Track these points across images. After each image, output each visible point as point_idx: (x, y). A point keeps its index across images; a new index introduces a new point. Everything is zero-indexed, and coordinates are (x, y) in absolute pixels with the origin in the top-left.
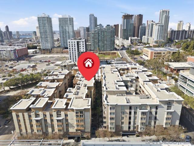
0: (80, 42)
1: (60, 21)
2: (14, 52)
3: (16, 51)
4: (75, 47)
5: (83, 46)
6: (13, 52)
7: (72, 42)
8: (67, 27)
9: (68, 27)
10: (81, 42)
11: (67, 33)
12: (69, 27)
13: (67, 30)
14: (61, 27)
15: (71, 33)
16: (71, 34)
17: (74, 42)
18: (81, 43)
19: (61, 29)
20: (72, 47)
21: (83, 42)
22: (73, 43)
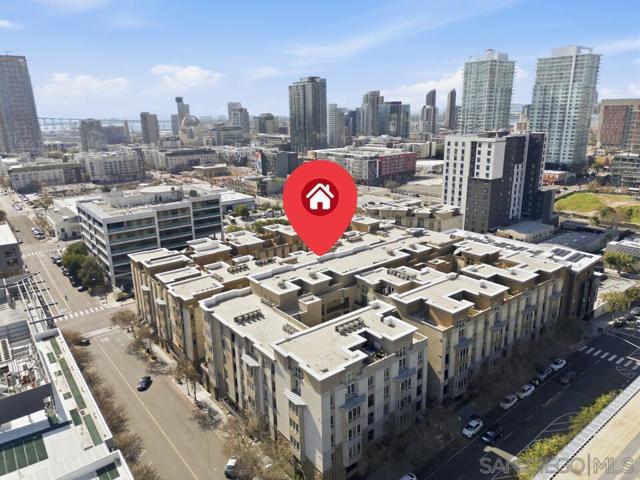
0: (480, 146)
1: (540, 70)
2: (370, 163)
3: (378, 161)
4: (462, 159)
5: (489, 160)
6: (367, 161)
7: (456, 144)
8: (561, 91)
9: (567, 89)
10: (483, 146)
11: (558, 111)
12: (570, 91)
13: (560, 100)
14: (538, 92)
15: (573, 111)
16: (573, 114)
17: (463, 144)
18: (484, 149)
19: (539, 97)
20: (455, 159)
21: (490, 146)
22: (460, 148)
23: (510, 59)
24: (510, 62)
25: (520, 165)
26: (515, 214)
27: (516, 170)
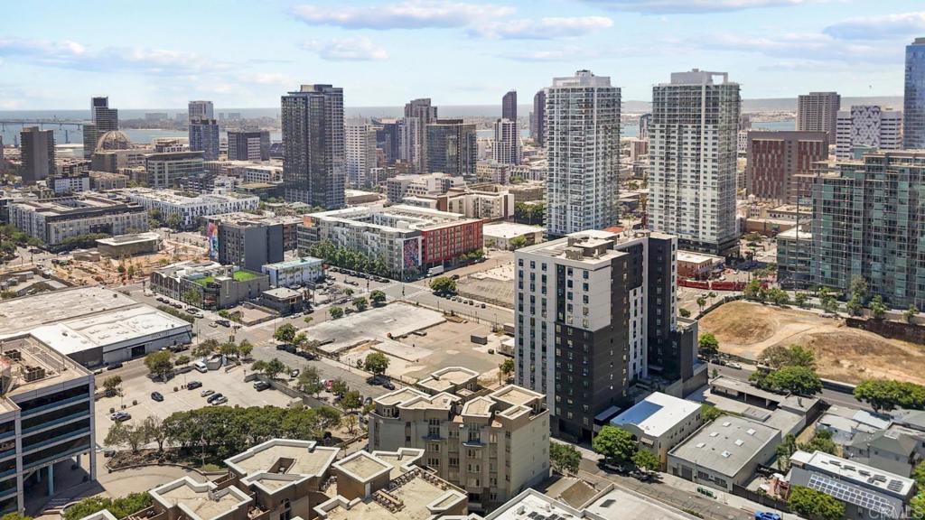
0: (570, 272)
1: (657, 103)
2: (406, 243)
3: (420, 238)
5: (585, 299)
6: (403, 240)
7: (533, 265)
8: (689, 134)
9: (699, 132)
10: (575, 274)
12: (702, 135)
13: (689, 147)
14: (657, 133)
18: (577, 279)
19: (659, 141)
20: (532, 288)
21: (586, 275)
23: (614, 84)
24: (614, 89)
25: (639, 289)
26: (638, 371)
27: (632, 298)
